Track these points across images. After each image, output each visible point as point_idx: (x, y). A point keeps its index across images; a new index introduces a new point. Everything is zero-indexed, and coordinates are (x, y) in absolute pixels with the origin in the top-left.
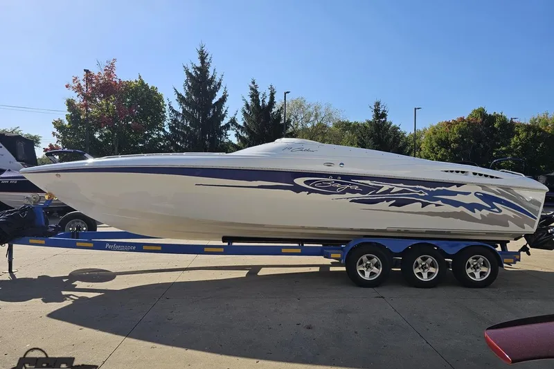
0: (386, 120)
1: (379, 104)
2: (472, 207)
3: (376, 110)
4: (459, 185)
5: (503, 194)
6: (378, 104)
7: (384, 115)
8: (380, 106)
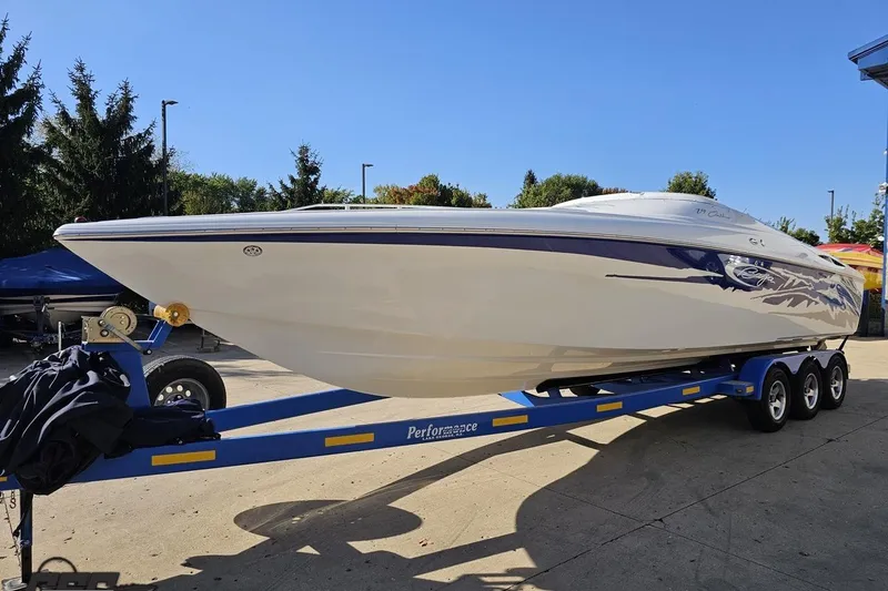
0: (316, 181)
1: (307, 150)
3: (302, 160)
6: (304, 150)
7: (314, 170)
8: (309, 154)
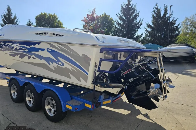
2: (48, 60)
4: (39, 43)
5: (62, 50)
